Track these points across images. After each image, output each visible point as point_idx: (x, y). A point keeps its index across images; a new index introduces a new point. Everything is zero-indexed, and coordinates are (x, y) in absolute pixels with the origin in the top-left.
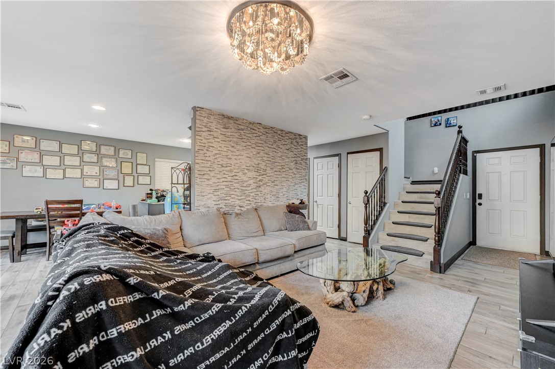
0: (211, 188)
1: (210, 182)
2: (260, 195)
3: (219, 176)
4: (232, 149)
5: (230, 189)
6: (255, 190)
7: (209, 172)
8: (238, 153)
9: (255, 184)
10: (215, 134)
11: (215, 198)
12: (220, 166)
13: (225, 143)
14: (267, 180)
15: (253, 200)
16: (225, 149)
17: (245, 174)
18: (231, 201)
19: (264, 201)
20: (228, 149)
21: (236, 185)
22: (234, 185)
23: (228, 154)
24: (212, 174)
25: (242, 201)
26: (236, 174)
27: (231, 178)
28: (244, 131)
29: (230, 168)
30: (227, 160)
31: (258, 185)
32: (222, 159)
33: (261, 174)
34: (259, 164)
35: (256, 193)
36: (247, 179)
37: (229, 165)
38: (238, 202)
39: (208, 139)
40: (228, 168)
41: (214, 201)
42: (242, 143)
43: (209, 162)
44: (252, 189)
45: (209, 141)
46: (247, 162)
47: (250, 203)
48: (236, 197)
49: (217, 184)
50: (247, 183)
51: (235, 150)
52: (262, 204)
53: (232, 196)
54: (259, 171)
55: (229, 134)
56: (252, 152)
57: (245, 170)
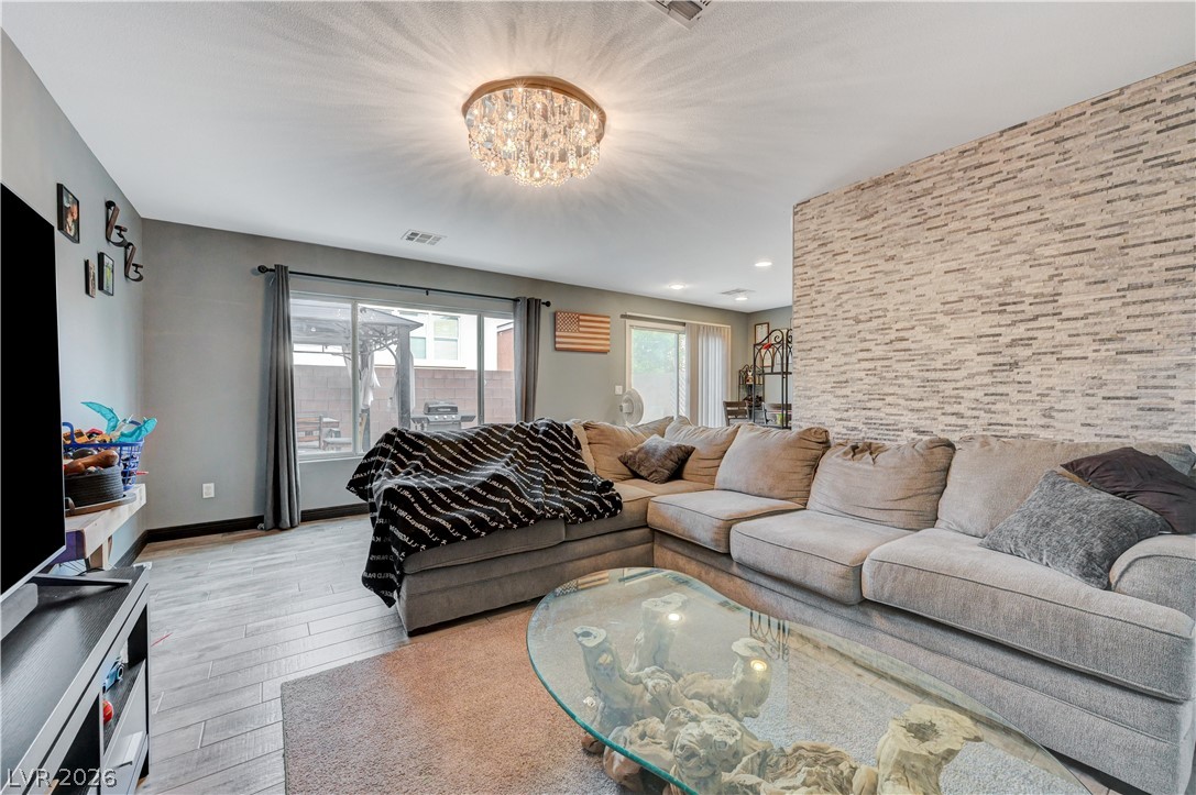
0: (828, 379)
1: (826, 366)
2: (1015, 397)
3: (848, 348)
4: (890, 266)
5: (884, 378)
6: (988, 379)
7: (822, 343)
8: (908, 271)
9: (991, 358)
10: (836, 247)
11: (837, 403)
12: (851, 322)
13: (867, 256)
14: (1062, 338)
15: (976, 413)
16: (866, 274)
17: (937, 329)
18: (884, 413)
19: (1044, 421)
20: (873, 269)
21: (904, 368)
22: (897, 366)
23: (875, 283)
24: (830, 345)
25: (926, 415)
26: (902, 334)
27: (885, 347)
28: (935, 194)
29: (881, 320)
30: (871, 301)
31: (1001, 360)
32: (855, 302)
33: (1020, 317)
34: (1008, 282)
35: (992, 390)
36: (947, 345)
37: (880, 313)
38: (908, 418)
39: (820, 265)
40: (874, 324)
41: (835, 410)
42: (927, 234)
43: (823, 319)
44: (971, 376)
45: (821, 269)
46: (946, 288)
47: (961, 422)
48: (902, 402)
49: (842, 369)
50: (948, 358)
51: (901, 266)
52: (1024, 431)
53: (889, 399)
54: (1009, 308)
55: (879, 227)
56: (972, 248)
57: (939, 316)
